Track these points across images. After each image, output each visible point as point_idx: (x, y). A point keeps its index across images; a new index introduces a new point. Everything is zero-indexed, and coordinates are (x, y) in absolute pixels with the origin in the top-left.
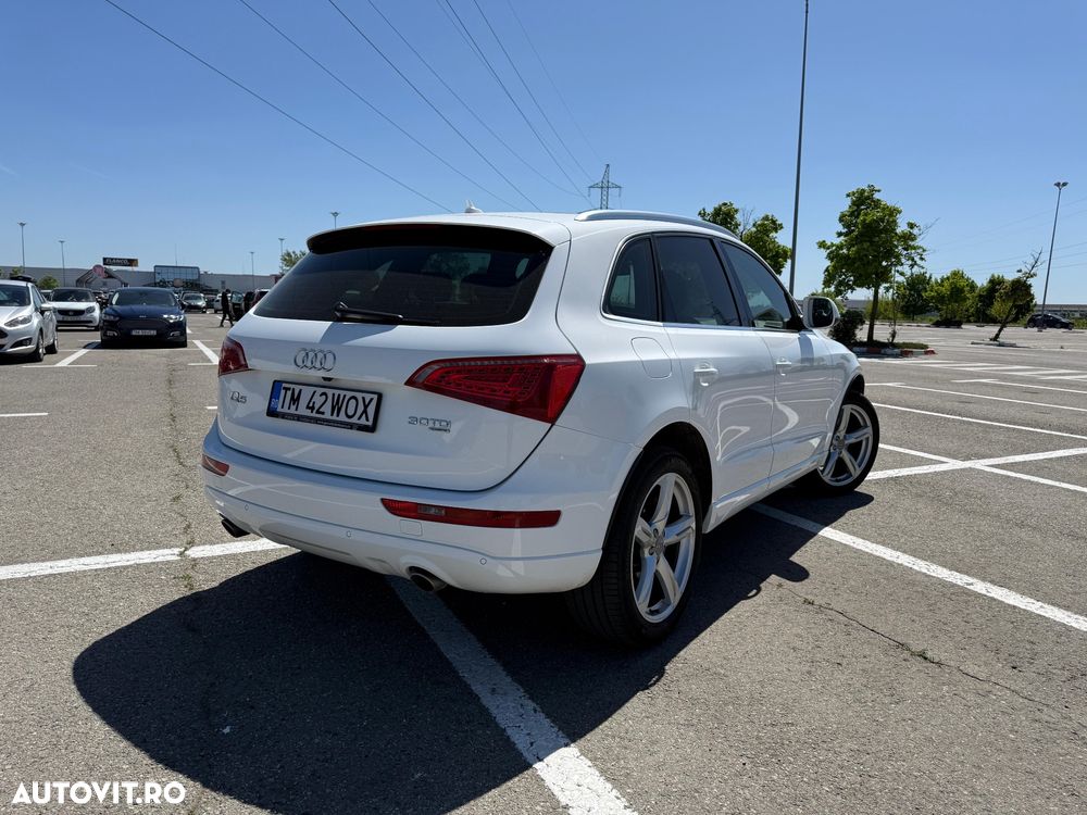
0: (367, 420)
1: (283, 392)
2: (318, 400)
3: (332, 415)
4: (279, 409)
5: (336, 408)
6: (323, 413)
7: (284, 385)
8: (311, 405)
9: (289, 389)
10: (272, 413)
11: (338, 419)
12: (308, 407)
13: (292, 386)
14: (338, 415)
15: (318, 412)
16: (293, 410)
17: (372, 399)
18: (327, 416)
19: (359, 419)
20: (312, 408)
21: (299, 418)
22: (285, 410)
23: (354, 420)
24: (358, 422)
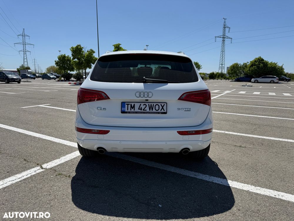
0: (164, 110)
1: (126, 106)
2: (143, 107)
3: (150, 110)
4: (126, 110)
5: (151, 108)
6: (146, 110)
7: (126, 103)
8: (140, 108)
9: (129, 104)
10: (123, 112)
11: (152, 111)
12: (139, 109)
13: (130, 103)
14: (152, 110)
15: (144, 110)
16: (133, 110)
17: (164, 105)
18: (148, 110)
19: (161, 110)
20: (141, 109)
21: (136, 113)
22: (129, 110)
23: (159, 111)
24: (161, 111)
